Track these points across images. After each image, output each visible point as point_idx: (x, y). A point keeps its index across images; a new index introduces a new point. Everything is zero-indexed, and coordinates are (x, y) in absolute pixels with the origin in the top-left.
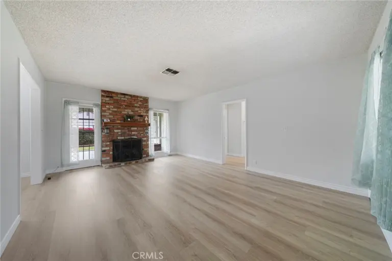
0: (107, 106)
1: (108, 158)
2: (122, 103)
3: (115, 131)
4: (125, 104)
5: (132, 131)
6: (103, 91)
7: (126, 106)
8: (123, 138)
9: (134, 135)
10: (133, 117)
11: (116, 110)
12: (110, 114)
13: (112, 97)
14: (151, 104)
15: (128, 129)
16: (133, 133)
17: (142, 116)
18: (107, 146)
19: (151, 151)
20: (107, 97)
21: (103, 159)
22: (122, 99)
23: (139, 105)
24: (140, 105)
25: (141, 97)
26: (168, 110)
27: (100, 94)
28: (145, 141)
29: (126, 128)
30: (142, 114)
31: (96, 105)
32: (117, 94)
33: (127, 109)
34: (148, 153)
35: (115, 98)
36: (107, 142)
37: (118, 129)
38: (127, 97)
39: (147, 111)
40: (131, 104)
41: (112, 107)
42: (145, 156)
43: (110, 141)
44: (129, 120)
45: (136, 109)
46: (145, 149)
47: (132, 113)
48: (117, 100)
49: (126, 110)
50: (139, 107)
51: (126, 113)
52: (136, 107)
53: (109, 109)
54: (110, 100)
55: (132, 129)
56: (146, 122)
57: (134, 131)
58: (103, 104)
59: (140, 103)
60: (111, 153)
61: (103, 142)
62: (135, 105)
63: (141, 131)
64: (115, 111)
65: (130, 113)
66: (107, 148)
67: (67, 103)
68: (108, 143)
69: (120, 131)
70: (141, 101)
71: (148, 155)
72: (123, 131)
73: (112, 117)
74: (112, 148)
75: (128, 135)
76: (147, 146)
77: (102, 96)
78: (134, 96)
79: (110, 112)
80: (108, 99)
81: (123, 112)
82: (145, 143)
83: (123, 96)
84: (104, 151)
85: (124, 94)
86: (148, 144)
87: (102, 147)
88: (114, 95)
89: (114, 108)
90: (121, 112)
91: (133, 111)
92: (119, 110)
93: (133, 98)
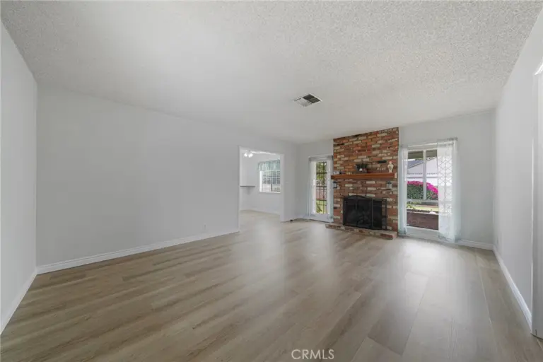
0: (338, 157)
1: (339, 217)
2: (355, 149)
3: (347, 185)
4: (360, 148)
5: (367, 187)
6: (335, 140)
7: (359, 151)
8: (355, 195)
9: (371, 192)
10: (366, 165)
11: (346, 159)
12: (341, 165)
13: (343, 144)
14: (403, 138)
15: (362, 183)
16: (369, 189)
17: (384, 162)
18: (337, 203)
19: (402, 221)
20: (338, 145)
21: (335, 217)
22: (355, 143)
23: (378, 146)
24: (381, 144)
25: (382, 132)
27: (332, 143)
28: (390, 203)
29: (359, 182)
30: (384, 159)
31: (328, 157)
32: (348, 138)
33: (361, 155)
34: (397, 225)
35: (346, 144)
36: (338, 198)
37: (349, 183)
38: (360, 138)
39: (395, 152)
40: (366, 146)
41: (343, 156)
42: (391, 228)
43: (341, 198)
44: (361, 170)
45: (374, 153)
46: (392, 218)
47: (368, 160)
48: (348, 146)
49: (360, 157)
50: (379, 149)
51: (359, 161)
52: (374, 149)
53: (340, 159)
54: (341, 148)
55: (368, 182)
56: (390, 171)
57: (371, 186)
58: (336, 154)
59: (380, 142)
60: (342, 212)
61: (334, 198)
62: (373, 146)
63: (381, 185)
64: (347, 161)
65: (364, 160)
66: (338, 206)
68: (339, 200)
69: (351, 185)
70: (382, 137)
71: (395, 229)
72: (355, 185)
73: (343, 167)
74: (342, 205)
75: (363, 192)
76: (395, 213)
77: (335, 146)
78: (371, 134)
79: (341, 162)
80: (339, 148)
81: (355, 161)
82: (390, 207)
83: (356, 139)
84: (335, 208)
85: (357, 136)
86: (397, 209)
87: (334, 203)
88: (344, 141)
89: (345, 156)
90: (353, 160)
91: (369, 157)
92: (351, 158)
93: (370, 137)
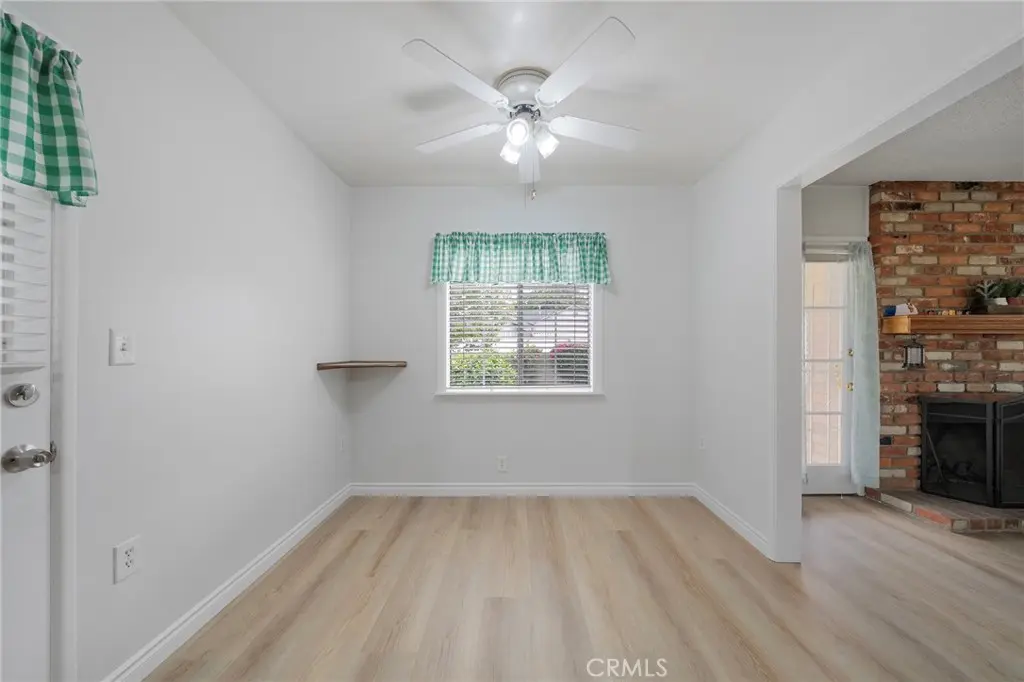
0: (900, 250)
1: (901, 473)
2: (959, 229)
4: (975, 229)
5: (998, 360)
6: (885, 187)
7: (974, 238)
8: (960, 388)
9: (1009, 377)
10: (1020, 290)
11: (931, 260)
12: (912, 281)
13: (917, 206)
15: (983, 346)
16: (1005, 366)
18: (895, 419)
20: (901, 207)
21: (885, 474)
22: (959, 207)
32: (938, 187)
35: (929, 208)
36: (898, 402)
37: (942, 346)
38: (977, 195)
40: (998, 226)
41: (920, 249)
43: (909, 401)
44: (1002, 303)
48: (939, 215)
49: (974, 260)
51: (975, 271)
53: (906, 260)
54: (911, 220)
55: (1003, 345)
57: (1011, 356)
60: (913, 451)
62: (1018, 229)
64: (931, 268)
65: (991, 271)
66: (900, 430)
68: (903, 409)
69: (947, 355)
72: (963, 355)
73: (918, 292)
74: (915, 430)
75: (984, 376)
77: (882, 207)
78: (1010, 186)
79: (912, 272)
80: (902, 217)
81: (961, 271)
83: (964, 196)
84: (885, 440)
85: (968, 186)
87: (884, 423)
88: (925, 196)
89: (927, 252)
90: (953, 268)
91: (1005, 262)
92: (947, 260)
93: (1007, 198)
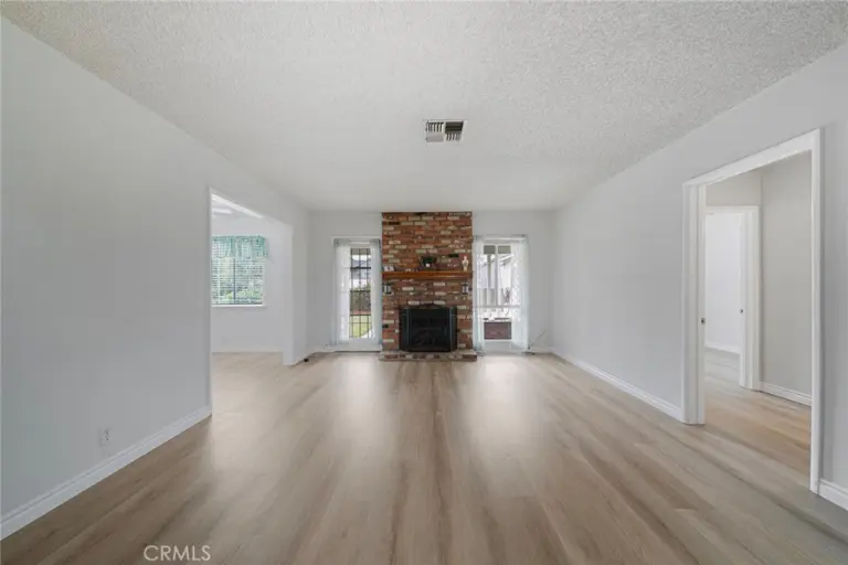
0: (391, 242)
1: (392, 341)
2: (417, 233)
3: (404, 289)
4: (422, 233)
5: (435, 289)
6: (385, 215)
7: (423, 237)
8: (417, 303)
9: (439, 298)
10: (435, 260)
11: (404, 247)
12: (396, 256)
13: (398, 223)
14: (477, 227)
15: (428, 285)
16: (437, 293)
17: (457, 256)
18: (389, 317)
19: (478, 335)
20: (390, 224)
21: (385, 341)
22: (417, 224)
23: (449, 233)
24: (452, 231)
25: (454, 214)
26: (523, 236)
27: (381, 219)
28: (463, 312)
29: (423, 284)
30: (456, 251)
31: (374, 241)
32: (407, 215)
33: (425, 243)
34: (471, 340)
35: (403, 224)
36: (390, 309)
37: (409, 285)
38: (425, 218)
39: (469, 245)
40: (434, 232)
41: (399, 242)
42: (464, 345)
43: (395, 309)
44: (428, 265)
45: (444, 242)
46: (465, 331)
47: (436, 251)
48: (407, 227)
49: (424, 247)
50: (450, 237)
51: (424, 252)
52: (444, 237)
53: (393, 247)
54: (396, 229)
55: (436, 284)
56: (465, 269)
57: (440, 289)
58: (386, 237)
59: (451, 228)
60: (397, 331)
61: (384, 309)
62: (442, 233)
63: (453, 288)
64: (405, 250)
65: (431, 251)
66: (392, 322)
67: (337, 243)
68: (392, 312)
69: (412, 289)
70: (454, 222)
71: (469, 346)
72: (418, 289)
73: (398, 261)
74: (398, 321)
75: (428, 297)
76: (469, 324)
77: (384, 224)
78: (440, 214)
79: (396, 252)
80: (392, 228)
81: (418, 251)
82: (464, 317)
83: (418, 218)
84: (385, 326)
85: (420, 214)
86: (471, 319)
87: (383, 319)
88: (401, 219)
89: (402, 243)
90: (414, 250)
91: (437, 247)
92: (411, 247)
93: (438, 219)
